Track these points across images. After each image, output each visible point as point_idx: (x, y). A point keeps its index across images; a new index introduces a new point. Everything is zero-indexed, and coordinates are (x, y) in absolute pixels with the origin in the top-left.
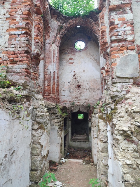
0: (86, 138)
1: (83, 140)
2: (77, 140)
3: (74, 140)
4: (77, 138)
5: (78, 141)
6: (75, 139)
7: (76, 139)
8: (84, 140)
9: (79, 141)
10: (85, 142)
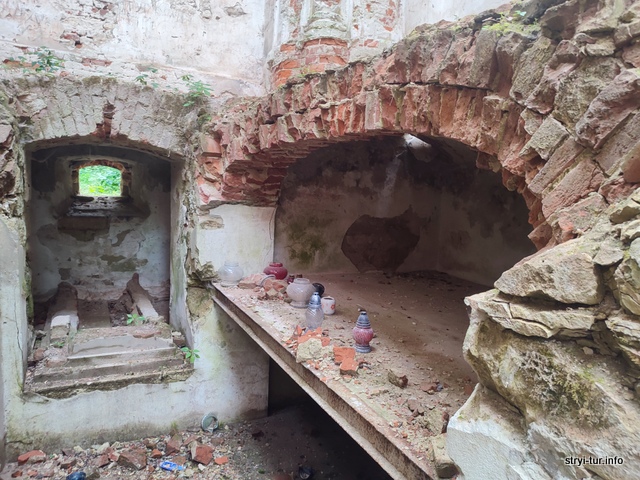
0: (164, 353)
1: (143, 367)
2: (83, 374)
3: (61, 377)
4: (86, 360)
5: (94, 386)
6: (70, 376)
7: (75, 369)
8: (155, 366)
9: (105, 387)
10: (157, 387)
